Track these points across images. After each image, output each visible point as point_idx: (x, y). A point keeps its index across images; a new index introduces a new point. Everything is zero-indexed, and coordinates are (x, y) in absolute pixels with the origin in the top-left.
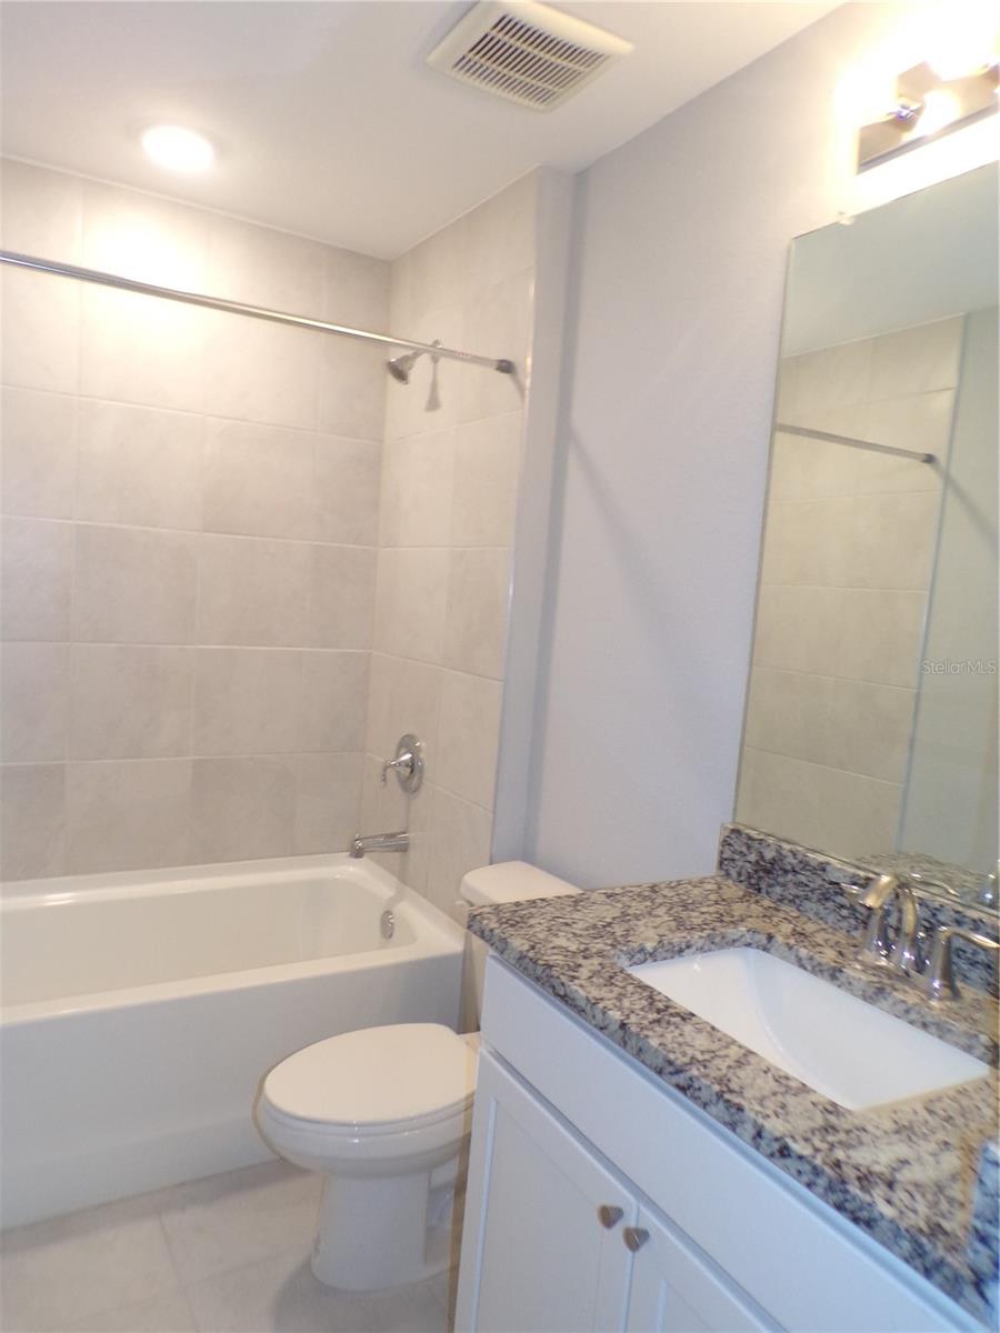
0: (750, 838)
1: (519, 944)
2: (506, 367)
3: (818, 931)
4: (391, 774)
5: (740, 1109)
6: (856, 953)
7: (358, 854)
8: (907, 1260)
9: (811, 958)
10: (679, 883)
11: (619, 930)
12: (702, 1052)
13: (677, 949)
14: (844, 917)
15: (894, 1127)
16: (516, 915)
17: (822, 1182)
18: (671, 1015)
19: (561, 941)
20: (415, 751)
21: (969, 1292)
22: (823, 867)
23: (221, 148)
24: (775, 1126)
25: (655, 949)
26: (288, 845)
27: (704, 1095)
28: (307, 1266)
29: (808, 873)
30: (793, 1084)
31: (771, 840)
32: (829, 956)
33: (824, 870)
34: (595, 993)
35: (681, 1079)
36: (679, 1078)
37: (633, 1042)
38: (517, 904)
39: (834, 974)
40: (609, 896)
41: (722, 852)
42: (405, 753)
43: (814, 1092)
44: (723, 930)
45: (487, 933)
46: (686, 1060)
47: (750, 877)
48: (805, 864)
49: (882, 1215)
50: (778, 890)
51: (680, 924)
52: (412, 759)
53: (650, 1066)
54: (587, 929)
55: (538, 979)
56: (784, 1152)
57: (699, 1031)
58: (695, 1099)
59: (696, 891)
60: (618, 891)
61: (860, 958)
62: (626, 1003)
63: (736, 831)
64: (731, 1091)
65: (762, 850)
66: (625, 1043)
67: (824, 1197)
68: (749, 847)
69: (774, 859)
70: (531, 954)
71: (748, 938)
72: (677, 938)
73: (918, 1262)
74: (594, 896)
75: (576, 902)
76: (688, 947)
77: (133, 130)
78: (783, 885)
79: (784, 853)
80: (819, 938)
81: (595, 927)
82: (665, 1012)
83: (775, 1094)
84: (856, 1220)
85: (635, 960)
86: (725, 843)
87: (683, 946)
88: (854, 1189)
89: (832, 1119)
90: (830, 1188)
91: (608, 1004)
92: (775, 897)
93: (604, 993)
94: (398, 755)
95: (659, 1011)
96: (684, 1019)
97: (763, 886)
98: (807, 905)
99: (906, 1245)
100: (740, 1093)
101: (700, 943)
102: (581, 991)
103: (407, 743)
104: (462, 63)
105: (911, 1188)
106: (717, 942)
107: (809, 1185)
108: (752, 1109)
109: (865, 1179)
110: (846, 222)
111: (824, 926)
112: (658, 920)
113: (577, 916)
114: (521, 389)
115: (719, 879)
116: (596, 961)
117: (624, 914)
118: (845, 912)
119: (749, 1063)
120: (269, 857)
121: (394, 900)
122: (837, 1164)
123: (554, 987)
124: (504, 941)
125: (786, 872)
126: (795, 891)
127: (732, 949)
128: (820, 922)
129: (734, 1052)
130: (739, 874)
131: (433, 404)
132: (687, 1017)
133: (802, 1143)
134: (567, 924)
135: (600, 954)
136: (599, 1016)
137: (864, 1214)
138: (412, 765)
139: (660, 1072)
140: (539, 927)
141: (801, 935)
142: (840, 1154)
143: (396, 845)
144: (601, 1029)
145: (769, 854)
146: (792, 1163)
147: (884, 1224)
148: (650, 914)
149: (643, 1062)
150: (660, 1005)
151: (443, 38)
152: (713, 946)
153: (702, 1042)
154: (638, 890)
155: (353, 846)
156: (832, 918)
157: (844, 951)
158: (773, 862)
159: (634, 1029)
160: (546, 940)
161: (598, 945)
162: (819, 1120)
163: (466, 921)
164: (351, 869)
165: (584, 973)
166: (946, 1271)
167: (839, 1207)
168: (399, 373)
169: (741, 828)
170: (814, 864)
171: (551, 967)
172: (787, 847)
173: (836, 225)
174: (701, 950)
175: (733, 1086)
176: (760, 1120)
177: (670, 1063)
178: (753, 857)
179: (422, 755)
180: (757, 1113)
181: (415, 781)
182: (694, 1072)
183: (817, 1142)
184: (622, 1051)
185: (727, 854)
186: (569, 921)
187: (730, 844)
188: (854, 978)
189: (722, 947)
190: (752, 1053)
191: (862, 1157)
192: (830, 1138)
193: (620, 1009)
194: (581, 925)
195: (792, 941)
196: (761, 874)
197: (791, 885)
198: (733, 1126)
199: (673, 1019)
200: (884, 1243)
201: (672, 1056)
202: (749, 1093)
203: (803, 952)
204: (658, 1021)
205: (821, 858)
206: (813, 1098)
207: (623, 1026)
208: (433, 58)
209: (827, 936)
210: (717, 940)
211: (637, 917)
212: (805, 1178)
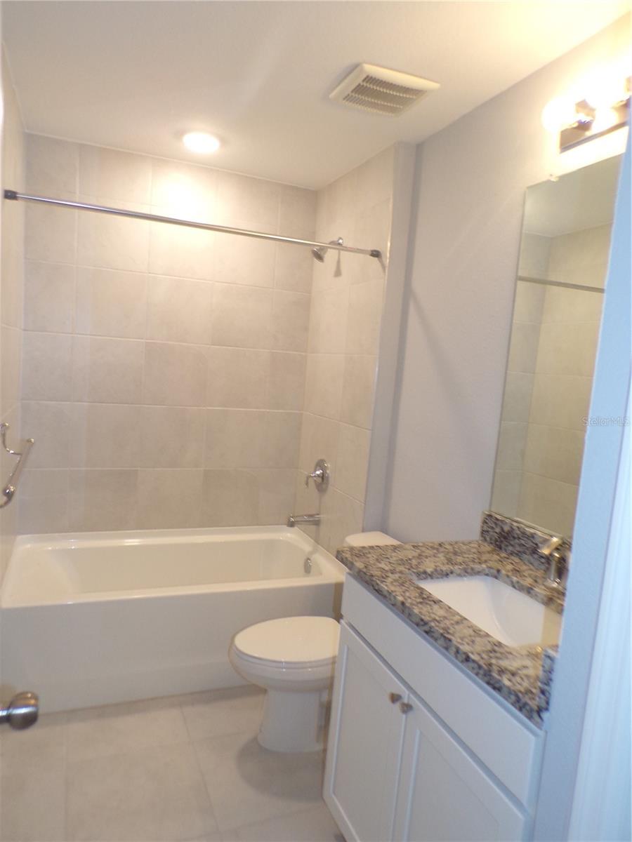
0: (497, 519)
1: (359, 564)
2: (376, 254)
3: (527, 570)
4: (311, 481)
5: (450, 640)
6: (544, 581)
7: (291, 525)
8: (513, 704)
9: (518, 582)
10: (456, 543)
11: (414, 562)
12: (440, 617)
13: (445, 573)
14: (543, 563)
15: (527, 653)
16: (361, 552)
17: (481, 672)
18: (430, 601)
19: (382, 565)
20: (324, 469)
21: (535, 716)
22: (533, 536)
23: (223, 141)
24: (465, 648)
25: (432, 572)
26: (255, 519)
27: (436, 635)
28: (255, 740)
29: (525, 539)
30: (482, 633)
31: (508, 521)
32: (528, 581)
33: (533, 537)
34: (393, 588)
35: (426, 628)
36: (425, 628)
37: (407, 611)
38: (363, 547)
39: (529, 591)
40: (414, 546)
41: (483, 527)
42: (318, 470)
43: (492, 637)
44: (472, 566)
45: (345, 560)
46: (430, 619)
47: (496, 541)
48: (524, 533)
49: (504, 685)
50: (511, 548)
51: (450, 561)
52: (323, 474)
53: (412, 622)
54: (397, 561)
55: (366, 582)
56: (467, 659)
57: (441, 608)
58: (432, 637)
59: (465, 547)
60: (421, 544)
61: (545, 583)
62: (407, 594)
63: (490, 516)
64: (448, 633)
65: (503, 526)
66: (403, 611)
67: (482, 679)
68: (496, 524)
69: (509, 531)
70: (365, 570)
71: (487, 572)
72: (445, 568)
73: (517, 705)
74: (407, 546)
75: (395, 548)
76: (452, 573)
77: (180, 134)
78: (512, 546)
79: (514, 528)
80: (526, 574)
81: (402, 560)
82: (426, 599)
83: (470, 636)
84: (494, 688)
85: (421, 577)
86: (485, 522)
87: (448, 572)
88: (495, 675)
89: (496, 648)
90: (485, 675)
91: (398, 593)
92: (509, 552)
93: (398, 589)
94: (315, 471)
95: (423, 598)
96: (435, 602)
97: (503, 546)
98: (525, 556)
99: (513, 698)
100: (453, 635)
101: (459, 572)
102: (386, 588)
103: (320, 464)
104: (347, 98)
105: (523, 677)
106: (468, 572)
107: (477, 674)
108: (456, 640)
109: (502, 671)
110: (553, 179)
111: (532, 567)
112: (437, 559)
113: (394, 554)
114: (383, 267)
115: (480, 542)
116: (397, 576)
117: (420, 555)
118: (543, 560)
119: (463, 623)
120: (242, 525)
121: (312, 553)
122: (490, 665)
123: (373, 586)
124: (352, 563)
125: (514, 538)
126: (518, 549)
127: (478, 577)
128: (530, 565)
129: (457, 618)
130: (491, 539)
131: (338, 273)
132: (437, 602)
133: (476, 655)
134: (387, 558)
135: (401, 572)
136: (392, 598)
137: (497, 685)
138: (323, 477)
139: (418, 625)
140: (372, 558)
141: (516, 571)
142: (493, 661)
143: (313, 522)
144: (393, 605)
145: (506, 528)
146: (471, 664)
147: (505, 690)
148: (434, 556)
149: (411, 620)
150: (425, 596)
151: (339, 84)
152: (466, 574)
153: (442, 613)
154: (432, 545)
155: (289, 520)
156: (536, 563)
157: (538, 580)
158: (509, 533)
159: (407, 605)
160: (374, 564)
161: (402, 568)
162: (489, 648)
163: (335, 553)
164: (289, 535)
165: (389, 580)
166: (528, 708)
167: (488, 683)
168: (319, 257)
169: (493, 514)
170: (528, 534)
171: (372, 576)
172: (515, 524)
173: (549, 181)
174: (459, 575)
175: (450, 631)
176: (459, 645)
177: (422, 620)
178: (498, 530)
179: (328, 471)
180: (459, 643)
181: (324, 486)
182: (433, 624)
183: (484, 656)
184: (402, 615)
185: (485, 528)
186: (389, 556)
187: (486, 523)
188: (539, 593)
189: (471, 575)
190: (466, 619)
191: (504, 663)
192: (491, 655)
193: (403, 596)
194: (395, 559)
195: (510, 574)
196: (502, 539)
197: (517, 546)
198: (447, 649)
199: (429, 602)
200: (504, 698)
201: (423, 617)
202: (457, 635)
203: (515, 579)
204: (421, 603)
205: (532, 531)
206: (490, 639)
207: (403, 603)
208: (332, 95)
209: (531, 572)
210: (469, 571)
211: (426, 557)
212: (475, 671)
